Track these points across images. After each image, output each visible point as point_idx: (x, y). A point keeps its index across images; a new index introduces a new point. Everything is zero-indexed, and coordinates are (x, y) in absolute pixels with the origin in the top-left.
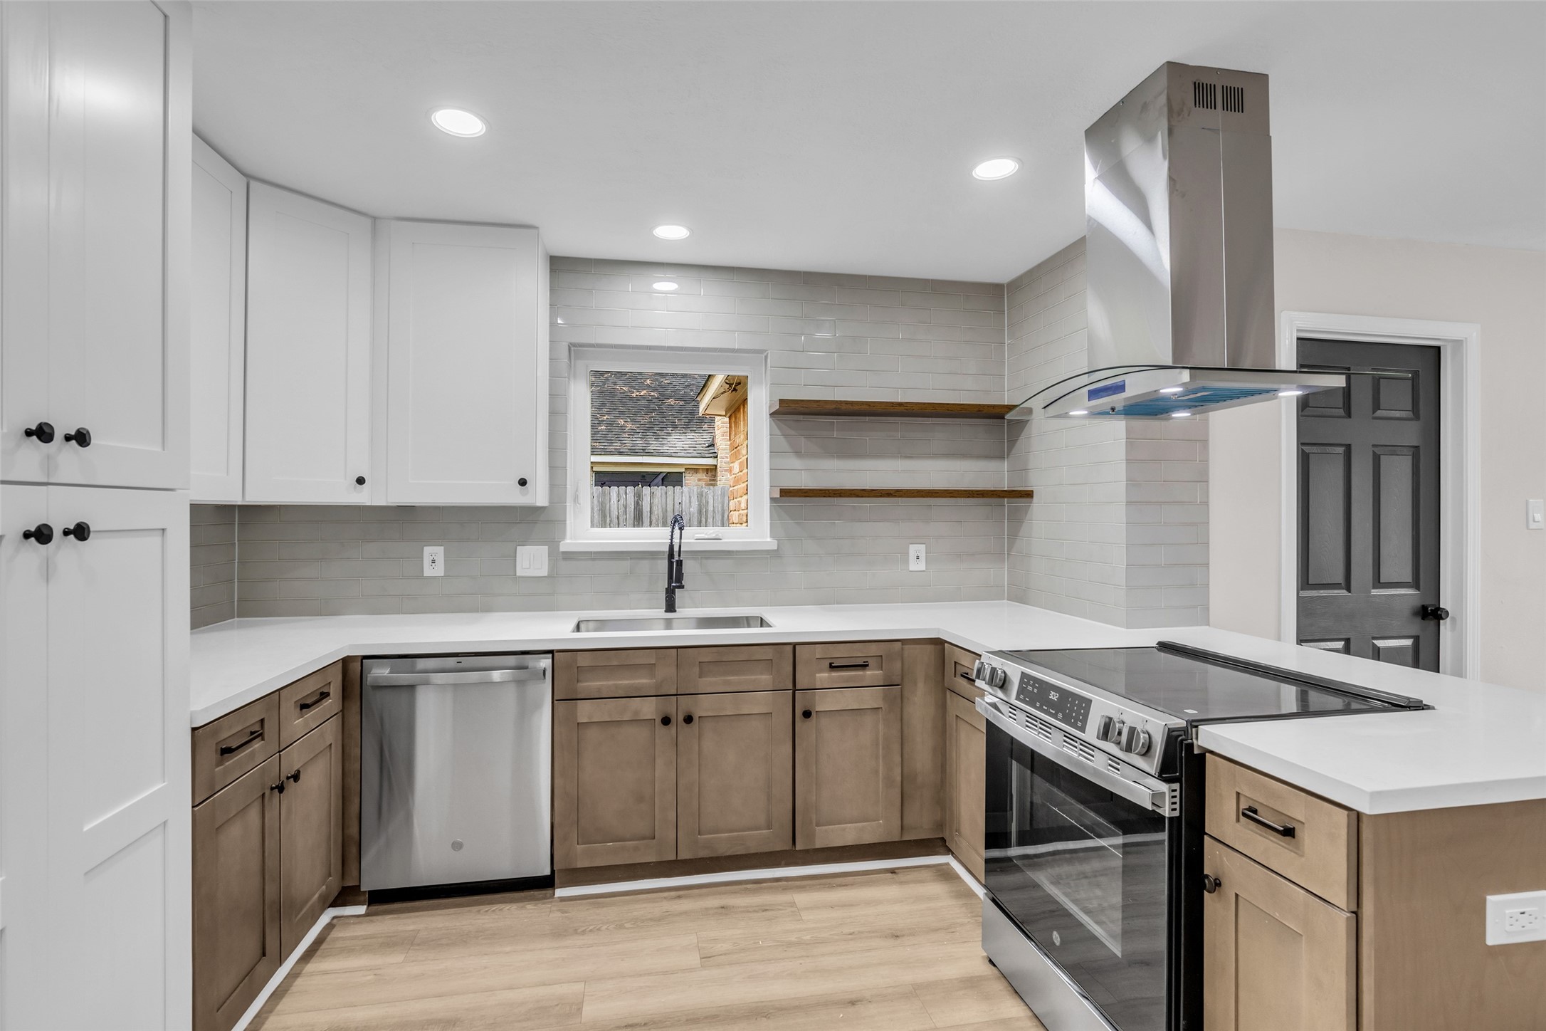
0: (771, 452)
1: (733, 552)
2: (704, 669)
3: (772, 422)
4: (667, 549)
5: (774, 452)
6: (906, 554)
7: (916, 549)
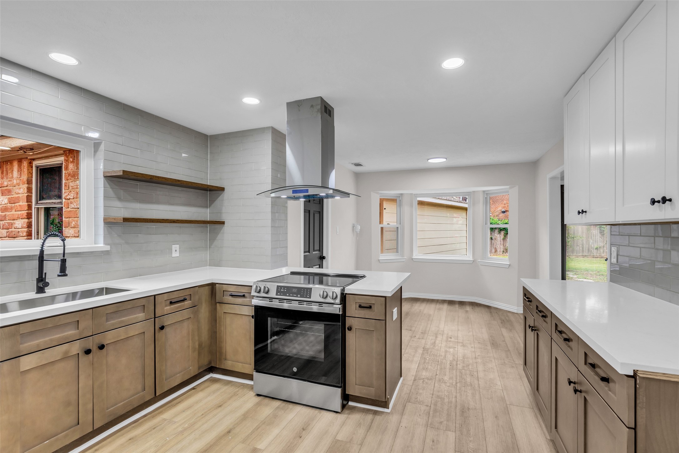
0: (104, 197)
1: (81, 253)
2: (109, 316)
3: (105, 180)
4: (38, 253)
5: (106, 197)
6: (171, 249)
7: (176, 247)
